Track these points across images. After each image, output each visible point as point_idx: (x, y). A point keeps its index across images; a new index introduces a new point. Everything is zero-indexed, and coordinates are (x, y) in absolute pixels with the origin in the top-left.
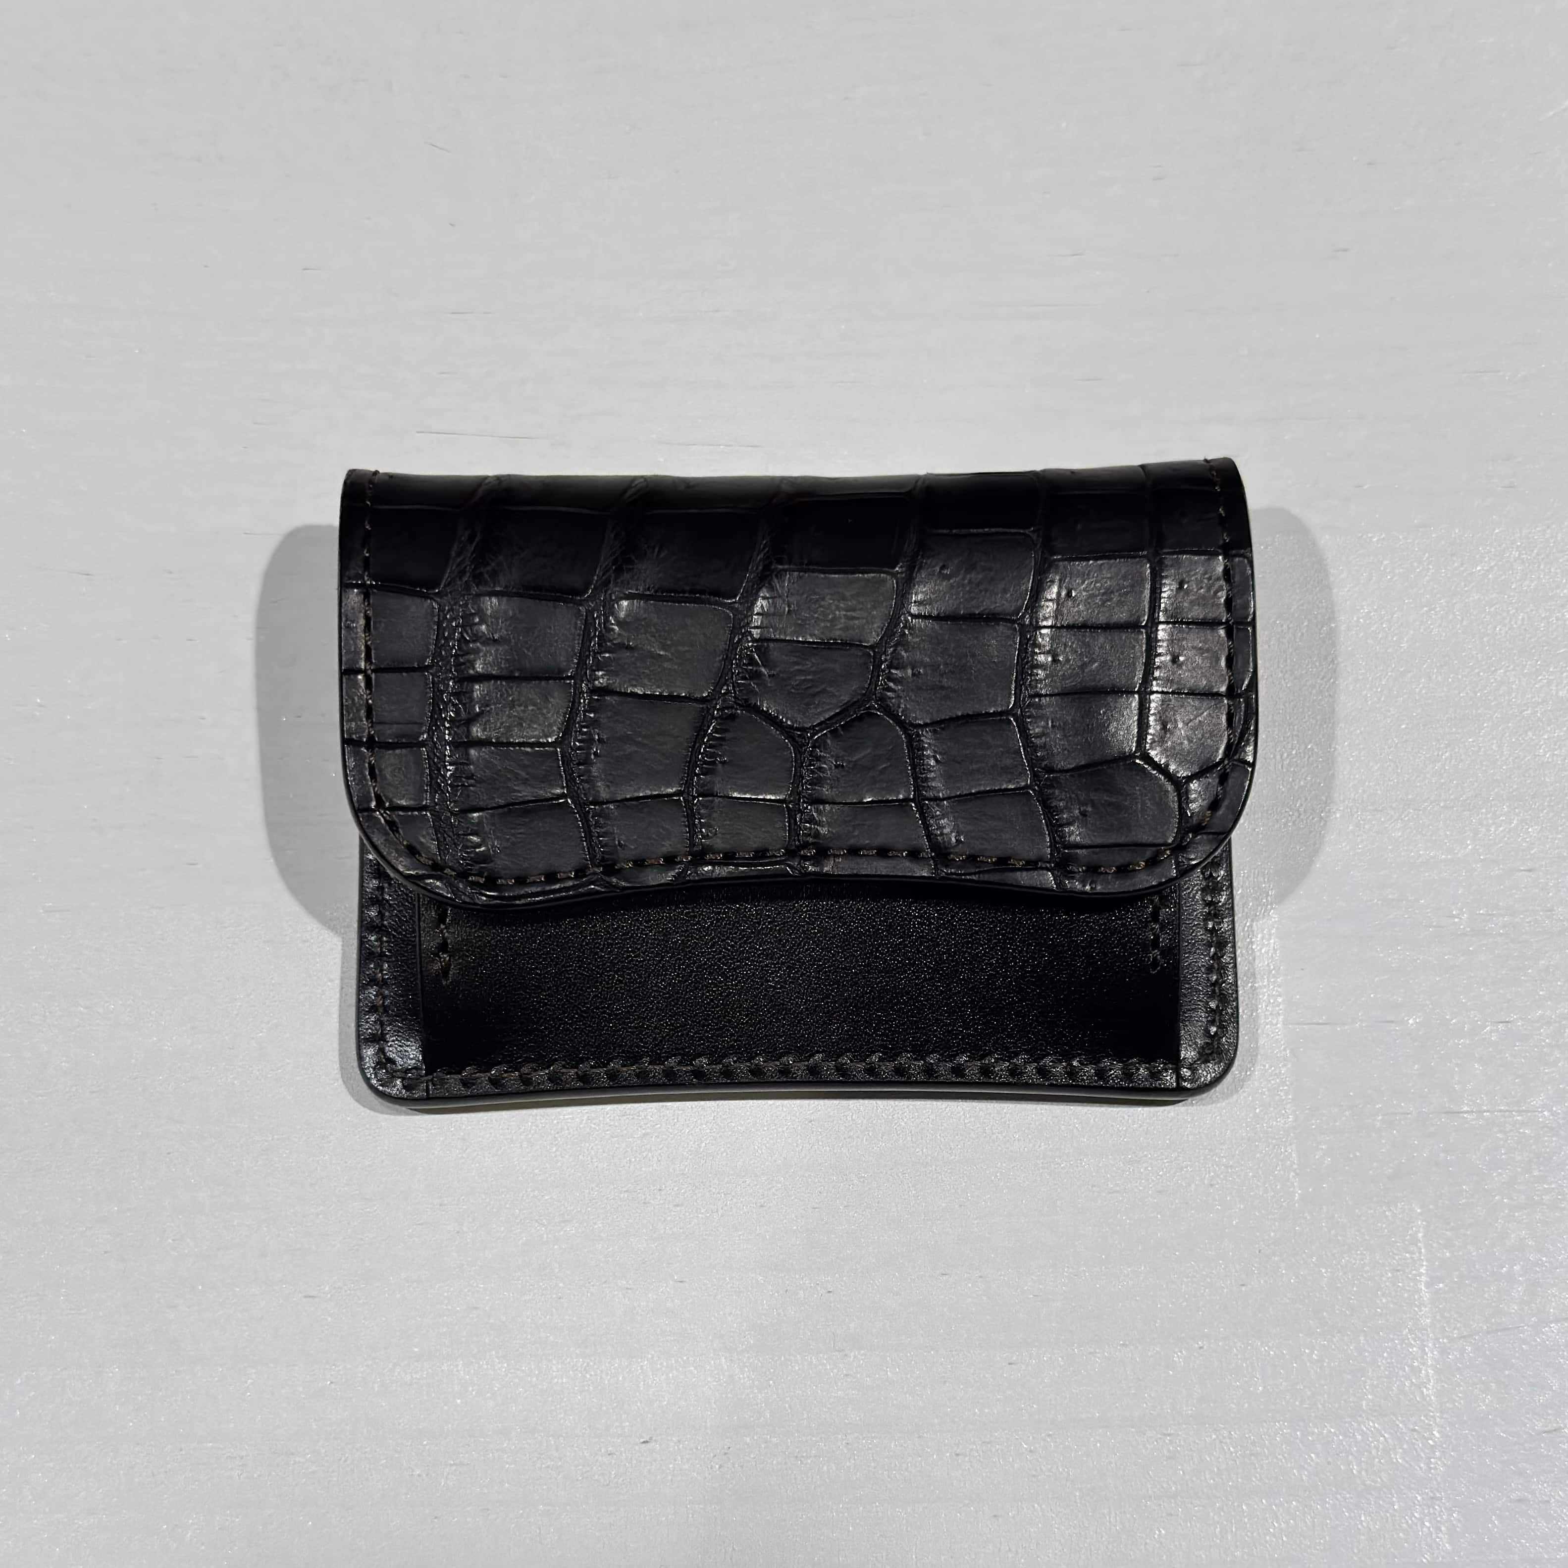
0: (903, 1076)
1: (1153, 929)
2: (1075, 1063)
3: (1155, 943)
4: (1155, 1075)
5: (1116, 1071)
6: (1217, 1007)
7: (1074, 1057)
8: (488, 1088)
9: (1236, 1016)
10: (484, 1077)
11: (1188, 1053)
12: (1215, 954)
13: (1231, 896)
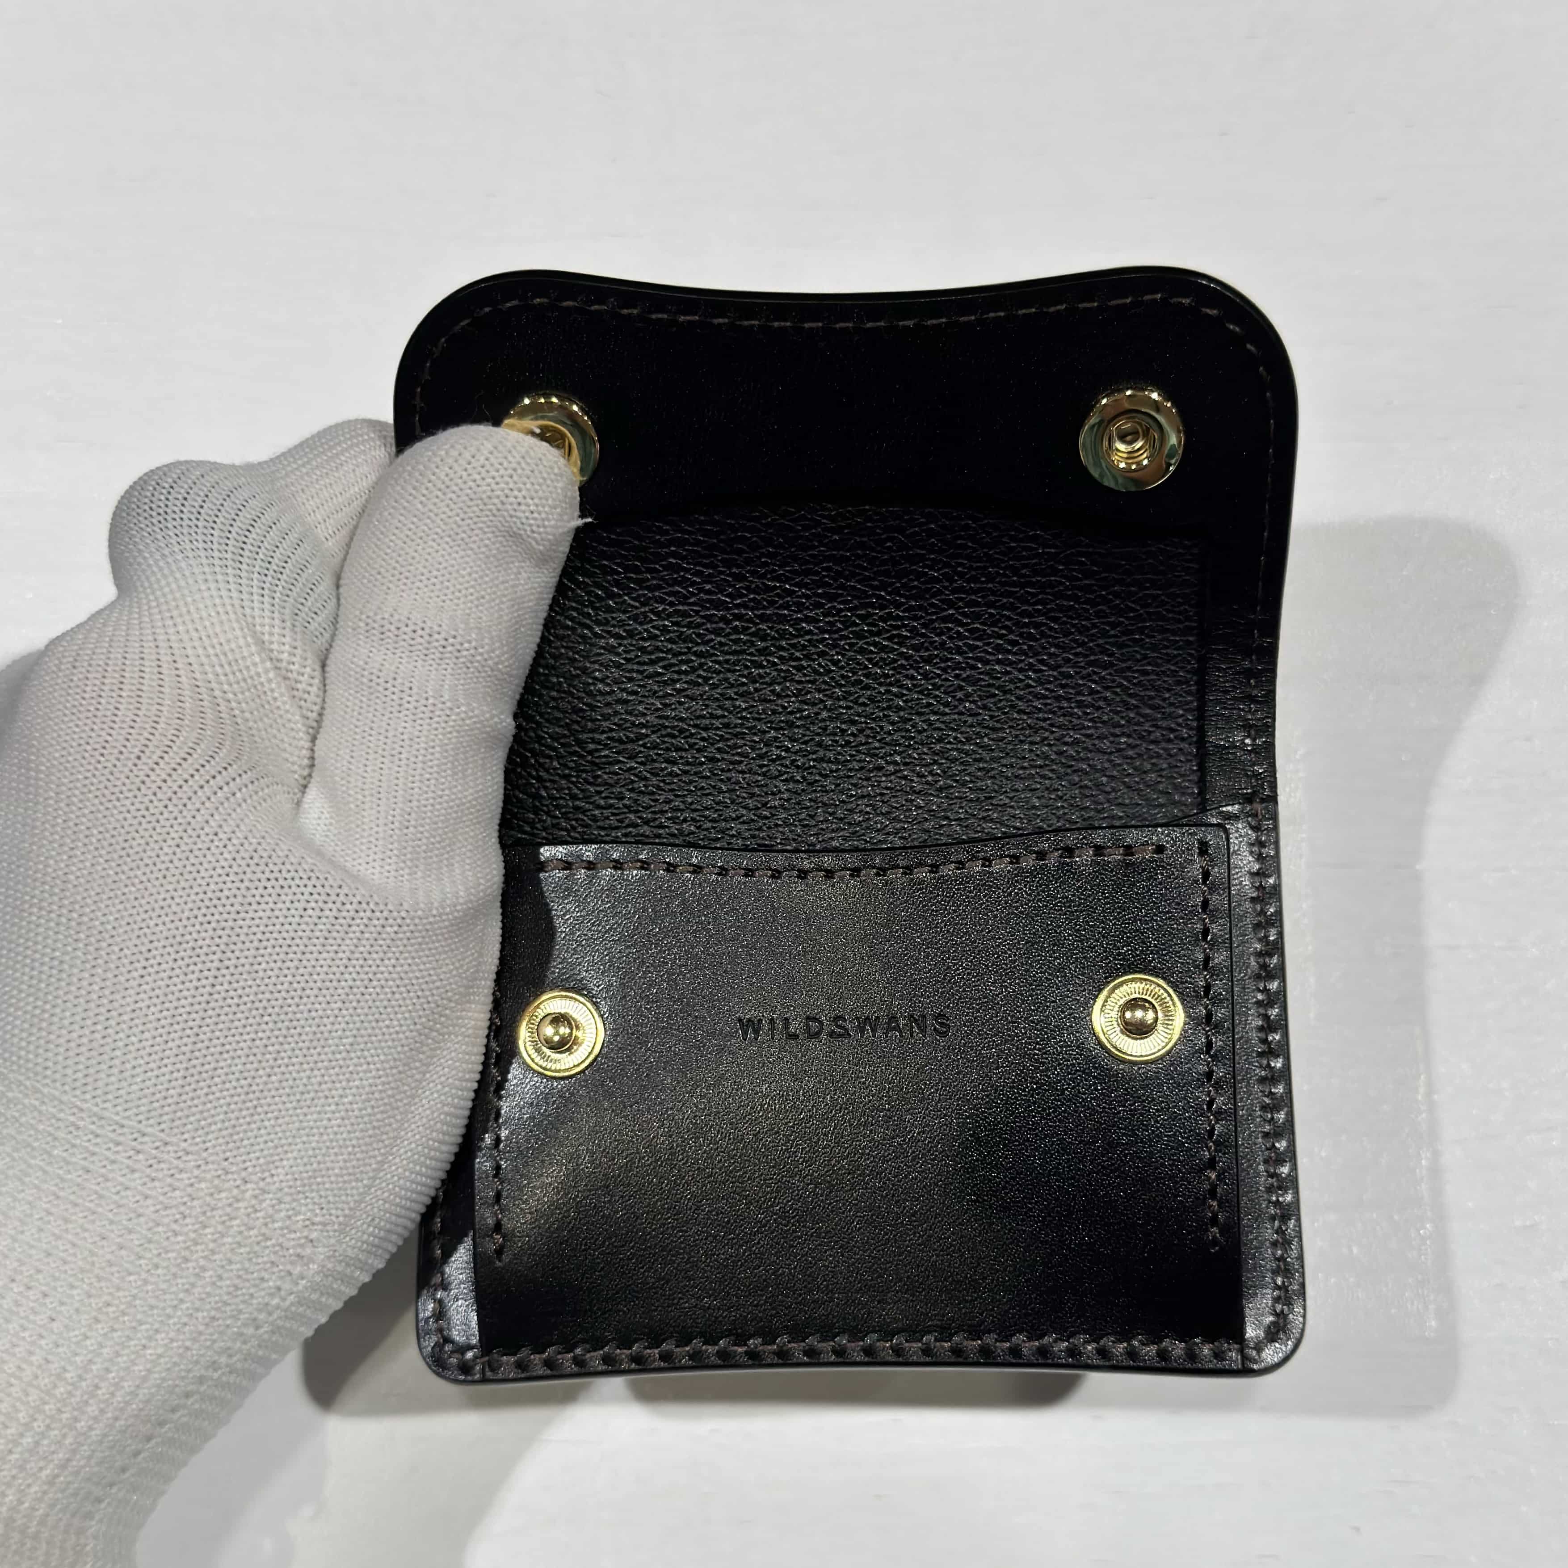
0: (959, 1356)
1: (1211, 1206)
2: (1136, 1343)
3: (1214, 1221)
4: (1218, 1355)
5: (1178, 1348)
6: (1283, 1282)
7: (1134, 1337)
8: (541, 1371)
9: (1302, 1292)
10: (536, 1358)
11: (1251, 1332)
12: (1280, 1227)
13: (1294, 1168)
